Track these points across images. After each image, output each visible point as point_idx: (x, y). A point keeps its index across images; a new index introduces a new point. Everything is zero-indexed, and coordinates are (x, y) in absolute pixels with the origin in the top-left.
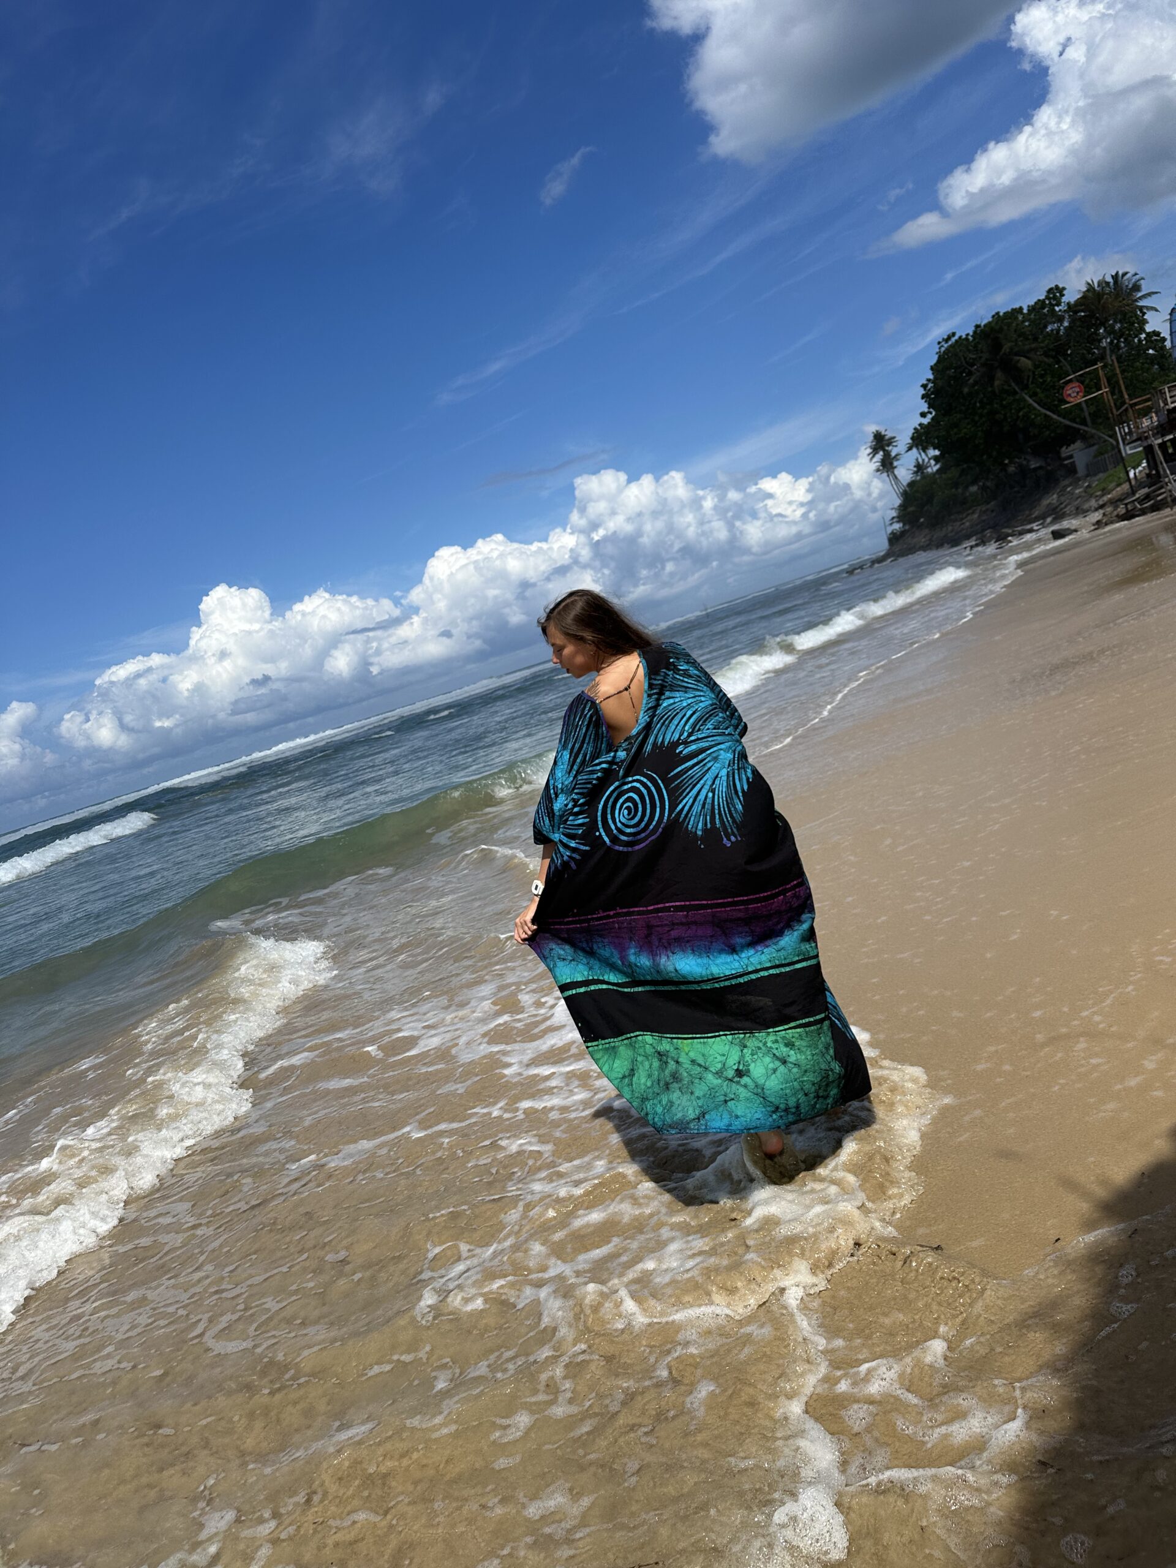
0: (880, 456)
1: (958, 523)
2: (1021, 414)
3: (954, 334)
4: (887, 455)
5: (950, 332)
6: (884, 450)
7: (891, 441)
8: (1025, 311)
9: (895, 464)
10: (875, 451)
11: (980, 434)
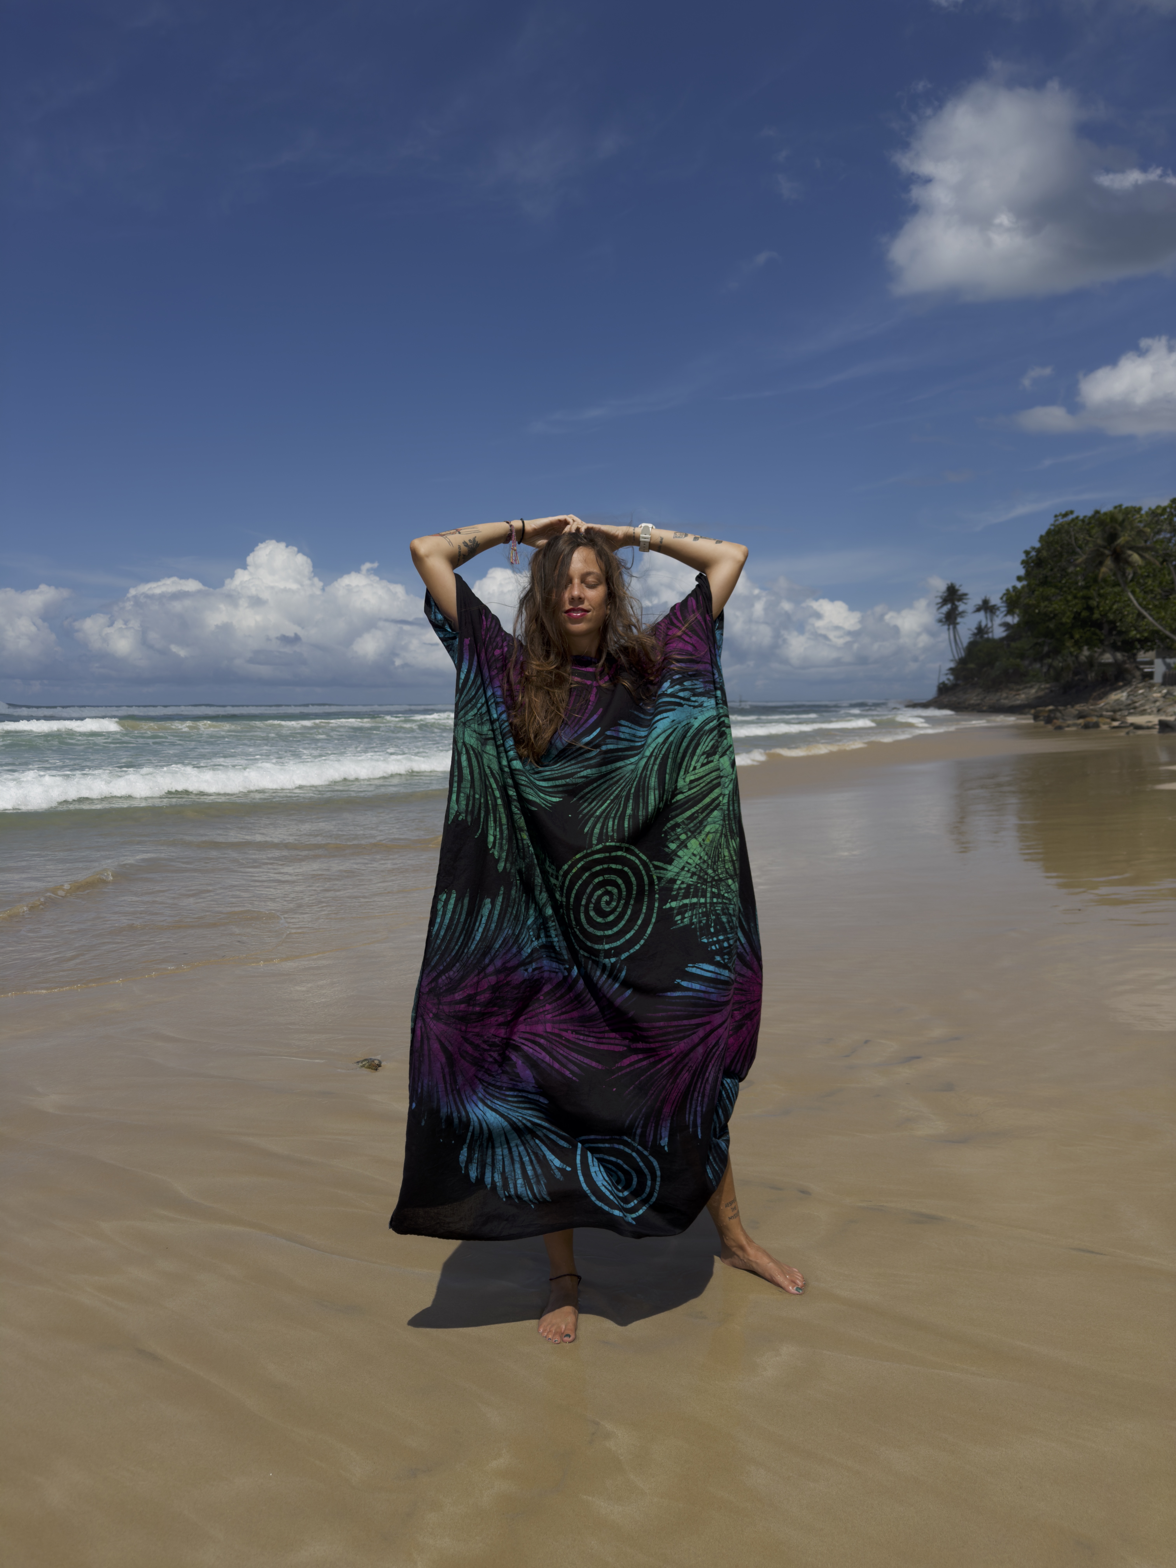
0: (946, 608)
1: (1014, 693)
2: (1115, 607)
3: (1072, 512)
4: (954, 608)
5: (1068, 509)
6: (953, 604)
7: (962, 597)
8: (1143, 512)
9: (959, 620)
10: (945, 601)
11: (1069, 613)
